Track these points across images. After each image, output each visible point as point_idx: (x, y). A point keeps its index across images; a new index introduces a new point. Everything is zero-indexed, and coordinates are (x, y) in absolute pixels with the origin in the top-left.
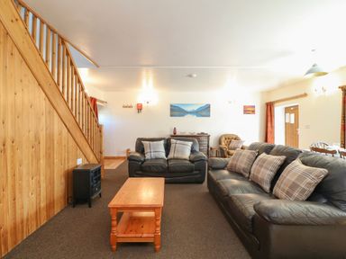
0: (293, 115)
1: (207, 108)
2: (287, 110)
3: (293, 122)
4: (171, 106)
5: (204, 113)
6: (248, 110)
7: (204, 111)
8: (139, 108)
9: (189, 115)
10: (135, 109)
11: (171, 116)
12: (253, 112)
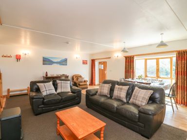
0: (103, 66)
1: (66, 60)
2: (100, 63)
3: (103, 68)
4: (44, 58)
5: (64, 63)
6: (85, 62)
7: (64, 62)
8: (18, 58)
9: (55, 64)
10: (14, 58)
11: (43, 64)
12: (87, 63)
